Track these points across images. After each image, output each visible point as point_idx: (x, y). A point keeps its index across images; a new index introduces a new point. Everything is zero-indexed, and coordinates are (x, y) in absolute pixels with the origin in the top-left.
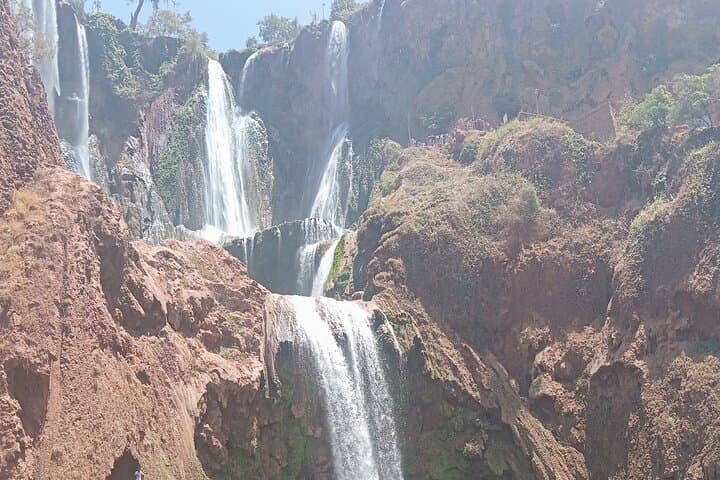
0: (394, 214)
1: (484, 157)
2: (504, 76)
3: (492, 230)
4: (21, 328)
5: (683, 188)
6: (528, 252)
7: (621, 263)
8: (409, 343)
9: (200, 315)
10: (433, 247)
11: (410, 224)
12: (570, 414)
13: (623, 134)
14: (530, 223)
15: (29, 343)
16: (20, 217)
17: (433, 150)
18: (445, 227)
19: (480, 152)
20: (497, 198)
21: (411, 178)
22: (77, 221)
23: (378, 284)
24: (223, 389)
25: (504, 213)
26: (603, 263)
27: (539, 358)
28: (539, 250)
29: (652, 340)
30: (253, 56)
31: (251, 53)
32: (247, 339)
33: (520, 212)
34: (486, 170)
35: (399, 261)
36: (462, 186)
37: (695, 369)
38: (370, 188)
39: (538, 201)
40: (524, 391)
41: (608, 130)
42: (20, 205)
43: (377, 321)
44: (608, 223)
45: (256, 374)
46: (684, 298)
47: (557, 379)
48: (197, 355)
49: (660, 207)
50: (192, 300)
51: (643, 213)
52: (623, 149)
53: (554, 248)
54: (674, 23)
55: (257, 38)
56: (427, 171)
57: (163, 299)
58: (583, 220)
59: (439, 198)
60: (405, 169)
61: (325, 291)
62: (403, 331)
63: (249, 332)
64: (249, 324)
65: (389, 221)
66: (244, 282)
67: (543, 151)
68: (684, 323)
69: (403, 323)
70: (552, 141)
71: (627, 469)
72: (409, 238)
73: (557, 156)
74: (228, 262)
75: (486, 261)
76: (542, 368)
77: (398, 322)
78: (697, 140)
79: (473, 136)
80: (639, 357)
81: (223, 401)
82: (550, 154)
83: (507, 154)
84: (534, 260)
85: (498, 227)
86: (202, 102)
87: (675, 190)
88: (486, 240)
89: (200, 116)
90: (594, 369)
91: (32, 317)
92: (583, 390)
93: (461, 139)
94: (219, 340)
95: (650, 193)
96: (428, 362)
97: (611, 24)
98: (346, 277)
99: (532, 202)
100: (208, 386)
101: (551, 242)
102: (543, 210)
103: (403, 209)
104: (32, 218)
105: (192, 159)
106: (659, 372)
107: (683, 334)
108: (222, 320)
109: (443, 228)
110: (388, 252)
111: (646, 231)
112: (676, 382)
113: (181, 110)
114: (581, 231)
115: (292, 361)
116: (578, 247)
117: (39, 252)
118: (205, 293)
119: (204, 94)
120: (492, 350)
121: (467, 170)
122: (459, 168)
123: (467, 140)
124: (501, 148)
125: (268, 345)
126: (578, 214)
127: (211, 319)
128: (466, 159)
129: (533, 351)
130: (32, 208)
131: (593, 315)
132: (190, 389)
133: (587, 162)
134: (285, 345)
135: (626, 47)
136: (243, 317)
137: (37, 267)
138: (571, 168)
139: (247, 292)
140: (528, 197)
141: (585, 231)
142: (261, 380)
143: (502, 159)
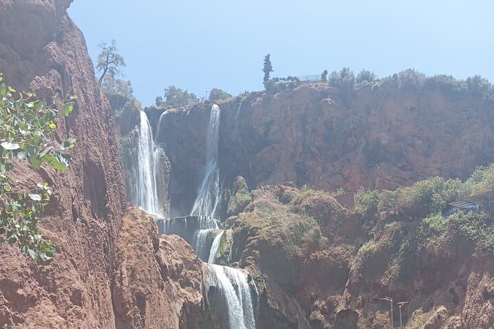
0: (255, 228)
3: (300, 243)
4: (140, 280)
6: (314, 254)
7: (353, 266)
8: (262, 291)
9: (179, 271)
10: (274, 248)
11: (263, 234)
12: (327, 328)
13: (358, 208)
14: (317, 243)
17: (268, 192)
18: (279, 239)
20: (303, 229)
21: (259, 207)
22: (148, 234)
23: (248, 261)
24: (189, 305)
25: (307, 236)
26: (346, 264)
27: (317, 303)
28: (318, 254)
29: (363, 301)
31: (164, 111)
32: (196, 283)
34: (297, 211)
35: (257, 252)
36: (286, 219)
39: (321, 233)
40: (308, 317)
43: (249, 279)
44: (349, 247)
45: (199, 299)
47: (322, 313)
48: (178, 289)
49: (371, 245)
50: (176, 265)
53: (325, 254)
56: (266, 205)
58: (338, 243)
59: (275, 223)
60: (255, 202)
62: (259, 285)
63: (196, 280)
64: (196, 276)
65: (253, 231)
66: (193, 257)
67: (323, 208)
68: (376, 296)
69: (260, 281)
70: (327, 205)
72: (263, 243)
73: (330, 212)
74: (187, 247)
75: (296, 256)
76: (316, 307)
77: (257, 280)
79: (288, 190)
80: (358, 308)
82: (326, 210)
83: (307, 207)
84: (316, 259)
85: (303, 242)
86: (137, 135)
88: (296, 247)
89: (135, 143)
90: (338, 310)
91: (143, 276)
92: (333, 319)
93: (282, 190)
94: (185, 283)
96: (269, 300)
99: (318, 234)
100: (184, 304)
101: (324, 251)
102: (323, 237)
103: (259, 226)
105: (130, 167)
106: (365, 315)
107: (376, 301)
108: (186, 274)
109: (278, 239)
110: (253, 247)
112: (371, 320)
113: (125, 139)
114: (337, 248)
115: (215, 294)
116: (336, 256)
118: (180, 262)
119: (137, 131)
120: (295, 297)
122: (281, 205)
123: (286, 191)
124: (304, 203)
125: (204, 287)
126: (337, 240)
127: (183, 273)
128: (285, 201)
129: (313, 300)
130: (131, 227)
134: (211, 288)
135: (360, 150)
136: (194, 273)
137: (141, 255)
138: (335, 219)
139: (195, 261)
141: (339, 249)
142: (202, 302)
143: (304, 208)
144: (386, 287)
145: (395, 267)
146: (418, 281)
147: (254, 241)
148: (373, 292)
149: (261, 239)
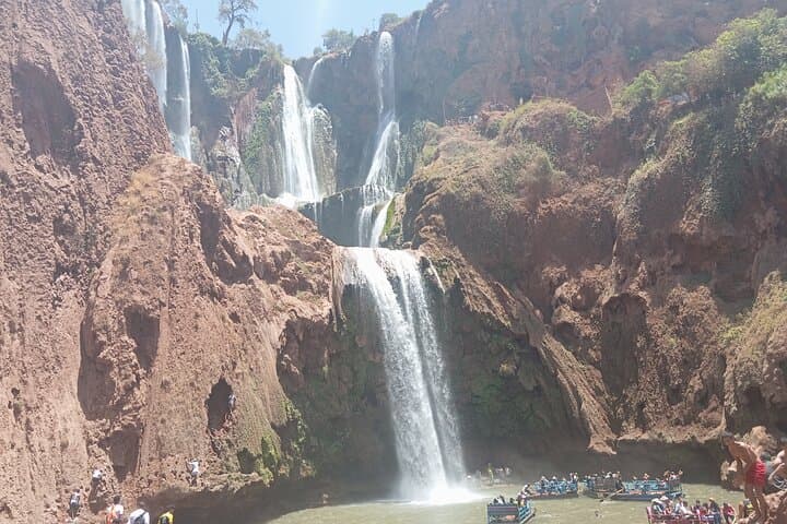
0: (433, 180)
1: (505, 133)
2: (519, 69)
3: (515, 189)
4: (138, 281)
5: (669, 151)
6: (545, 206)
7: (622, 212)
8: (450, 283)
9: (280, 265)
10: (467, 204)
11: (448, 187)
12: (587, 338)
13: (618, 110)
15: (144, 293)
16: (138, 193)
17: (464, 128)
18: (476, 189)
19: (503, 128)
20: (517, 164)
21: (446, 150)
22: (183, 194)
23: (423, 235)
24: (299, 324)
25: (524, 176)
26: (607, 213)
27: (559, 292)
28: (555, 204)
29: (652, 274)
30: (319, 61)
31: (318, 58)
32: (318, 283)
33: (537, 174)
34: (508, 142)
35: (440, 217)
36: (488, 156)
37: (689, 298)
38: (414, 159)
39: (551, 165)
40: (547, 319)
41: (606, 107)
42: (137, 183)
43: (424, 265)
44: (610, 180)
45: (326, 312)
46: (676, 239)
47: (574, 309)
48: (278, 298)
49: (652, 166)
50: (273, 254)
51: (637, 172)
52: (618, 122)
53: (566, 202)
54: (653, 22)
55: (322, 47)
56: (460, 145)
57: (251, 254)
58: (588, 179)
59: (470, 166)
60: (442, 144)
61: (380, 243)
62: (444, 273)
63: (319, 278)
64: (319, 271)
65: (430, 185)
66: (315, 238)
67: (553, 125)
68: (677, 260)
69: (445, 266)
70: (560, 117)
71: (638, 383)
72: (447, 200)
73: (565, 129)
74: (301, 222)
75: (511, 215)
76: (562, 300)
77: (440, 266)
78: (679, 112)
79: (495, 116)
80: (642, 289)
81: (300, 335)
82: (559, 128)
83: (524, 129)
84: (550, 212)
85: (520, 187)
86: (280, 98)
87: (663, 152)
88: (509, 197)
89: (278, 109)
90: (605, 299)
91: (146, 273)
92: (596, 317)
93: (486, 119)
94: (296, 286)
95: (642, 156)
96: (467, 298)
97: (604, 24)
98: (396, 231)
99: (546, 166)
100: (288, 323)
101: (564, 198)
102: (555, 172)
103: (442, 175)
104: (147, 194)
105: (272, 143)
107: (678, 269)
108: (298, 269)
109: (474, 189)
110: (430, 210)
111: (641, 186)
112: (674, 309)
113: (263, 105)
114: (587, 188)
115: (354, 299)
116: (586, 201)
117: (152, 220)
118: (285, 248)
119: (281, 92)
120: (519, 286)
121: (492, 142)
122: (485, 142)
123: (491, 119)
124: (519, 125)
125: (335, 287)
126: (585, 174)
127: (289, 268)
128: (491, 134)
129: (553, 287)
130: (147, 186)
131: (601, 256)
132: (273, 326)
133: (590, 133)
134: (349, 288)
135: (616, 41)
136: (315, 266)
137: (150, 232)
138: (577, 138)
139: (318, 246)
140: (542, 162)
141: (591, 189)
142: (330, 316)
143: (520, 133)
144: (695, 237)
145: (708, 196)
146: (764, 213)
147: (434, 199)
148: (670, 252)
149: (443, 193)
